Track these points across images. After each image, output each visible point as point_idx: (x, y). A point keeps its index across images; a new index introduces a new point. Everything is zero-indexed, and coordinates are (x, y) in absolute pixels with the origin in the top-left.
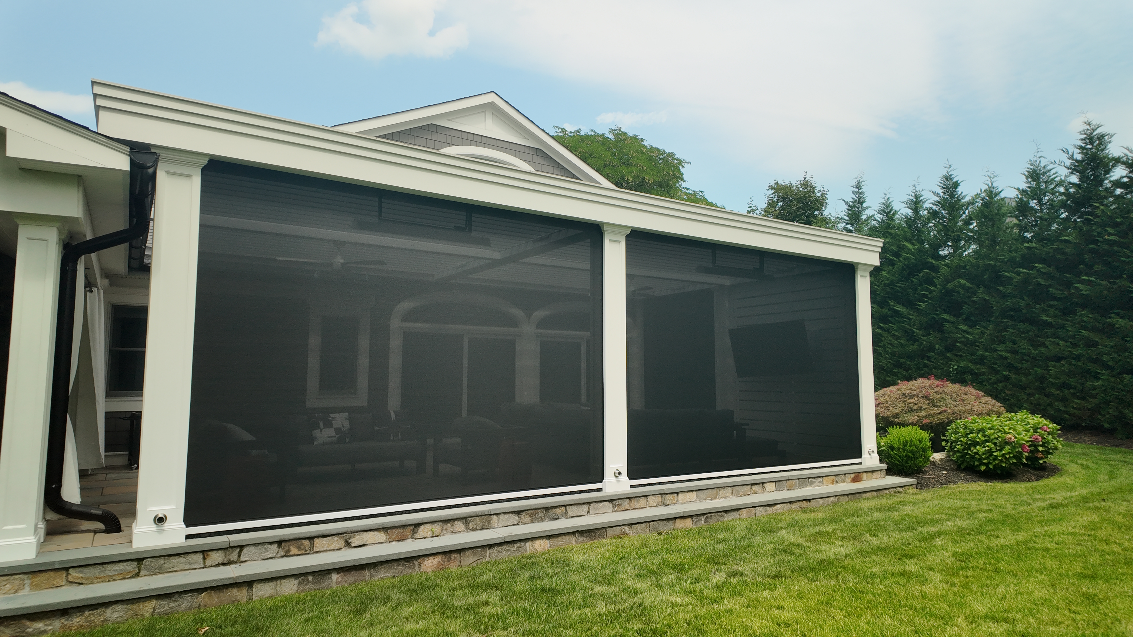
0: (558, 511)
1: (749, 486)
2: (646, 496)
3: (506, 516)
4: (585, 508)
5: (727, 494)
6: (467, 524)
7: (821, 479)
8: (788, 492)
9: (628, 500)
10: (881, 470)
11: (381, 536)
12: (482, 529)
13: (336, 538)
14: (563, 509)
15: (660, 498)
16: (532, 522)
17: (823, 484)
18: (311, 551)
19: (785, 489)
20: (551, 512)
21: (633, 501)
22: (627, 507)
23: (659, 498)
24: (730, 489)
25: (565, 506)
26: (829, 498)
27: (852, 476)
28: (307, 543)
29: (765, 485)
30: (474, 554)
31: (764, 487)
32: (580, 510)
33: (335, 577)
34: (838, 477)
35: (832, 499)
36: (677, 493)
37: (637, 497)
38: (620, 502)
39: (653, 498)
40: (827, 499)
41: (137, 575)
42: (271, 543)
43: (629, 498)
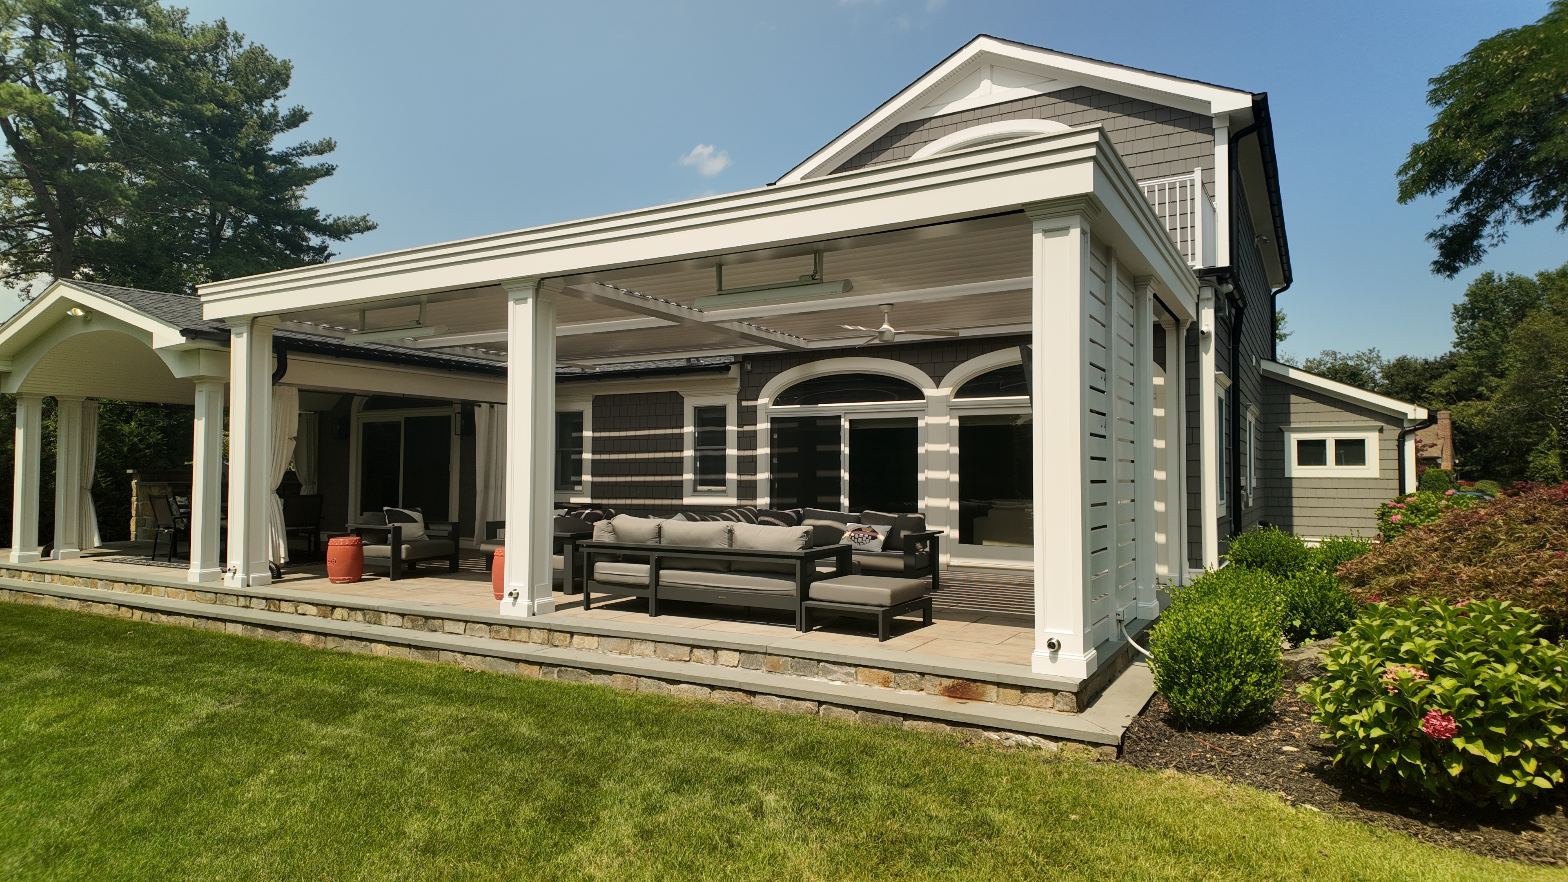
0: (438, 623)
1: (688, 649)
2: (529, 628)
3: (393, 616)
4: (462, 625)
5: (647, 652)
6: (364, 615)
7: (852, 670)
8: (770, 674)
9: (507, 628)
10: (1056, 692)
11: (313, 610)
12: (375, 623)
13: (291, 604)
14: (440, 621)
15: (546, 635)
16: (413, 628)
17: (857, 679)
18: (278, 610)
19: (764, 668)
20: (430, 622)
21: (513, 630)
22: (506, 636)
23: (544, 635)
24: (652, 645)
25: (442, 619)
26: (800, 702)
27: (948, 682)
28: (277, 602)
29: (719, 652)
30: (334, 641)
31: (716, 658)
32: (457, 627)
33: (260, 630)
34: (904, 676)
35: (808, 704)
36: (572, 634)
37: (518, 627)
38: (498, 628)
39: (538, 632)
40: (795, 702)
41: (215, 603)
42: (263, 598)
43: (510, 626)
